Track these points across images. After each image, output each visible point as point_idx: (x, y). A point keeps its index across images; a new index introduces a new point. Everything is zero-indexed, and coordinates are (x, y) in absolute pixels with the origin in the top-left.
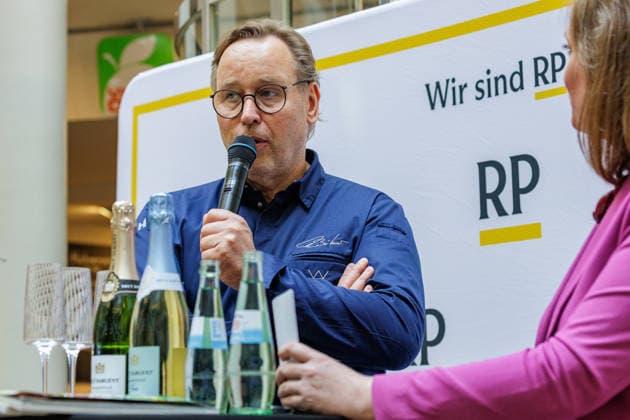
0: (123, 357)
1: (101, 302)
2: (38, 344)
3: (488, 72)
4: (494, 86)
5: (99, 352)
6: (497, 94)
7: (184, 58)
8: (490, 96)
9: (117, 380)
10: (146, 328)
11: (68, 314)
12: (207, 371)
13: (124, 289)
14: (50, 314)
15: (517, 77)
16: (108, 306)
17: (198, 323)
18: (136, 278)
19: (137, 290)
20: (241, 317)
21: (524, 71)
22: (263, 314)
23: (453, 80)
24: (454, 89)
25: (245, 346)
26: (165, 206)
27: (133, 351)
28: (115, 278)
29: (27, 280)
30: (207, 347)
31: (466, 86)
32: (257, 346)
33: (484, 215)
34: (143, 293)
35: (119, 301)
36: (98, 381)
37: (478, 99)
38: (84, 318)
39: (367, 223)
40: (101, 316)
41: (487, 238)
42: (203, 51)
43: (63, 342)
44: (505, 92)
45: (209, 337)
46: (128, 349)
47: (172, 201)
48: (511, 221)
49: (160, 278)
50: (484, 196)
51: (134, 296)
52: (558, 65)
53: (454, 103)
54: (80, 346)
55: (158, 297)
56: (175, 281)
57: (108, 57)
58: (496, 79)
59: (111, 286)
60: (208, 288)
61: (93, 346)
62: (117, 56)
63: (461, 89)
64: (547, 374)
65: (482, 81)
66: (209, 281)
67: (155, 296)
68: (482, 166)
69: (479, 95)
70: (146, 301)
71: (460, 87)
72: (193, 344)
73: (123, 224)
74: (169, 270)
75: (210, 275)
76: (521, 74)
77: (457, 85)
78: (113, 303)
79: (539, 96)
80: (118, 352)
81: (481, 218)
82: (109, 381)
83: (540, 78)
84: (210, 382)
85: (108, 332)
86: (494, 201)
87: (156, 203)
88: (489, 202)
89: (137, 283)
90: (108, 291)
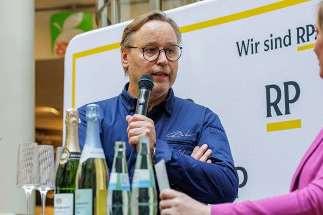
0: (72, 195)
1: (60, 165)
2: (25, 187)
3: (271, 36)
4: (274, 43)
5: (58, 192)
6: (276, 48)
7: (101, 27)
8: (272, 49)
9: (69, 207)
10: (85, 178)
11: (41, 171)
12: (119, 203)
13: (72, 157)
14: (32, 171)
15: (287, 39)
16: (64, 166)
17: (114, 176)
18: (79, 151)
19: (79, 157)
20: (138, 173)
21: (291, 35)
22: (150, 171)
23: (252, 40)
24: (252, 45)
25: (140, 189)
26: (95, 111)
27: (78, 191)
28: (67, 151)
29: (19, 152)
30: (119, 189)
31: (259, 43)
32: (147, 189)
33: (269, 115)
34: (83, 160)
35: (70, 164)
36: (58, 208)
37: (265, 50)
38: (50, 174)
39: (204, 125)
40: (59, 172)
41: (271, 128)
42: (112, 23)
43: (39, 186)
44: (281, 47)
45: (120, 184)
46: (75, 190)
47: (99, 108)
48: (284, 118)
49: (92, 151)
50: (269, 104)
51: (78, 161)
52: (310, 32)
53: (252, 53)
54: (48, 189)
55: (91, 162)
56: (101, 153)
57: (56, 25)
58: (276, 40)
59: (65, 156)
60: (119, 157)
61: (55, 189)
62: (61, 25)
63: (256, 45)
64: (311, 204)
65: (268, 41)
66: (120, 153)
67: (89, 161)
68: (268, 88)
69: (266, 48)
70: (85, 164)
71: (256, 43)
72: (111, 188)
73: (71, 122)
74: (98, 147)
75: (121, 150)
76: (289, 37)
77: (254, 43)
78: (66, 165)
79: (300, 49)
80: (69, 192)
81: (267, 116)
82: (64, 208)
83: (300, 39)
84: (121, 209)
85: (63, 181)
86: (274, 107)
87: (90, 110)
88: (272, 108)
89: (80, 154)
90: (64, 158)
